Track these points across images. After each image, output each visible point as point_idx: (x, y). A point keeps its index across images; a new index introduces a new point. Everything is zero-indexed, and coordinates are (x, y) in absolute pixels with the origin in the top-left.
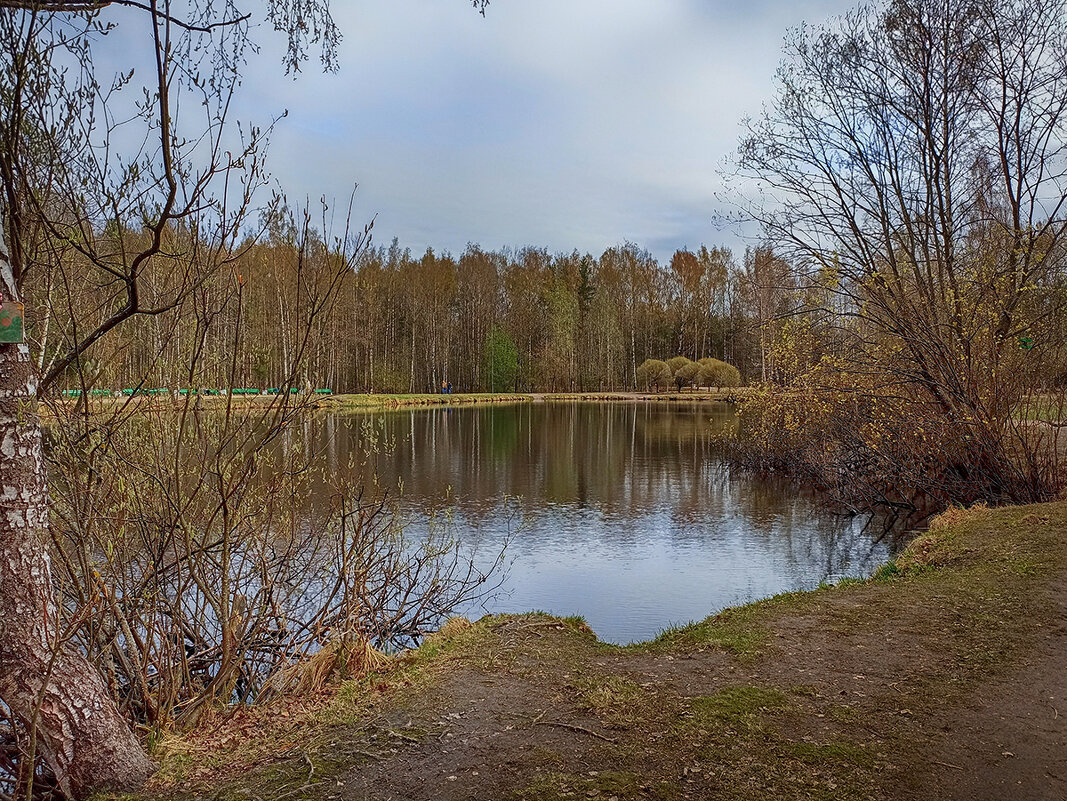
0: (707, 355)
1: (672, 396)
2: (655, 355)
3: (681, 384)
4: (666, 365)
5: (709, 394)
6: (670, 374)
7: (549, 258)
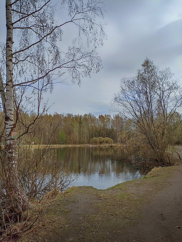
0: (106, 137)
1: (99, 145)
2: (95, 137)
3: (101, 143)
4: (98, 139)
5: (107, 145)
6: (98, 141)
7: (73, 116)
